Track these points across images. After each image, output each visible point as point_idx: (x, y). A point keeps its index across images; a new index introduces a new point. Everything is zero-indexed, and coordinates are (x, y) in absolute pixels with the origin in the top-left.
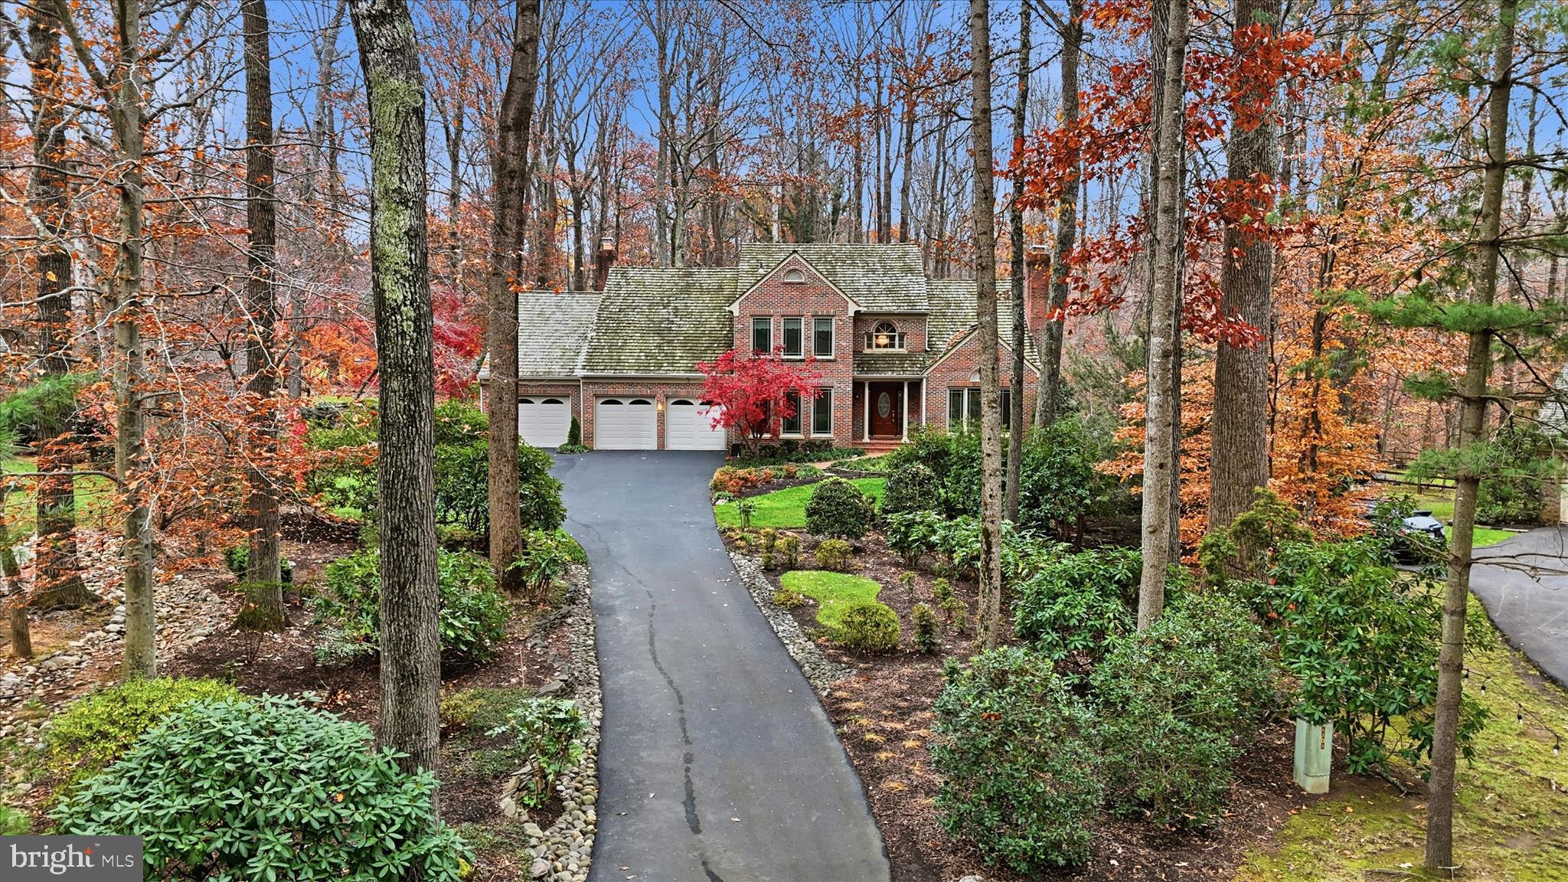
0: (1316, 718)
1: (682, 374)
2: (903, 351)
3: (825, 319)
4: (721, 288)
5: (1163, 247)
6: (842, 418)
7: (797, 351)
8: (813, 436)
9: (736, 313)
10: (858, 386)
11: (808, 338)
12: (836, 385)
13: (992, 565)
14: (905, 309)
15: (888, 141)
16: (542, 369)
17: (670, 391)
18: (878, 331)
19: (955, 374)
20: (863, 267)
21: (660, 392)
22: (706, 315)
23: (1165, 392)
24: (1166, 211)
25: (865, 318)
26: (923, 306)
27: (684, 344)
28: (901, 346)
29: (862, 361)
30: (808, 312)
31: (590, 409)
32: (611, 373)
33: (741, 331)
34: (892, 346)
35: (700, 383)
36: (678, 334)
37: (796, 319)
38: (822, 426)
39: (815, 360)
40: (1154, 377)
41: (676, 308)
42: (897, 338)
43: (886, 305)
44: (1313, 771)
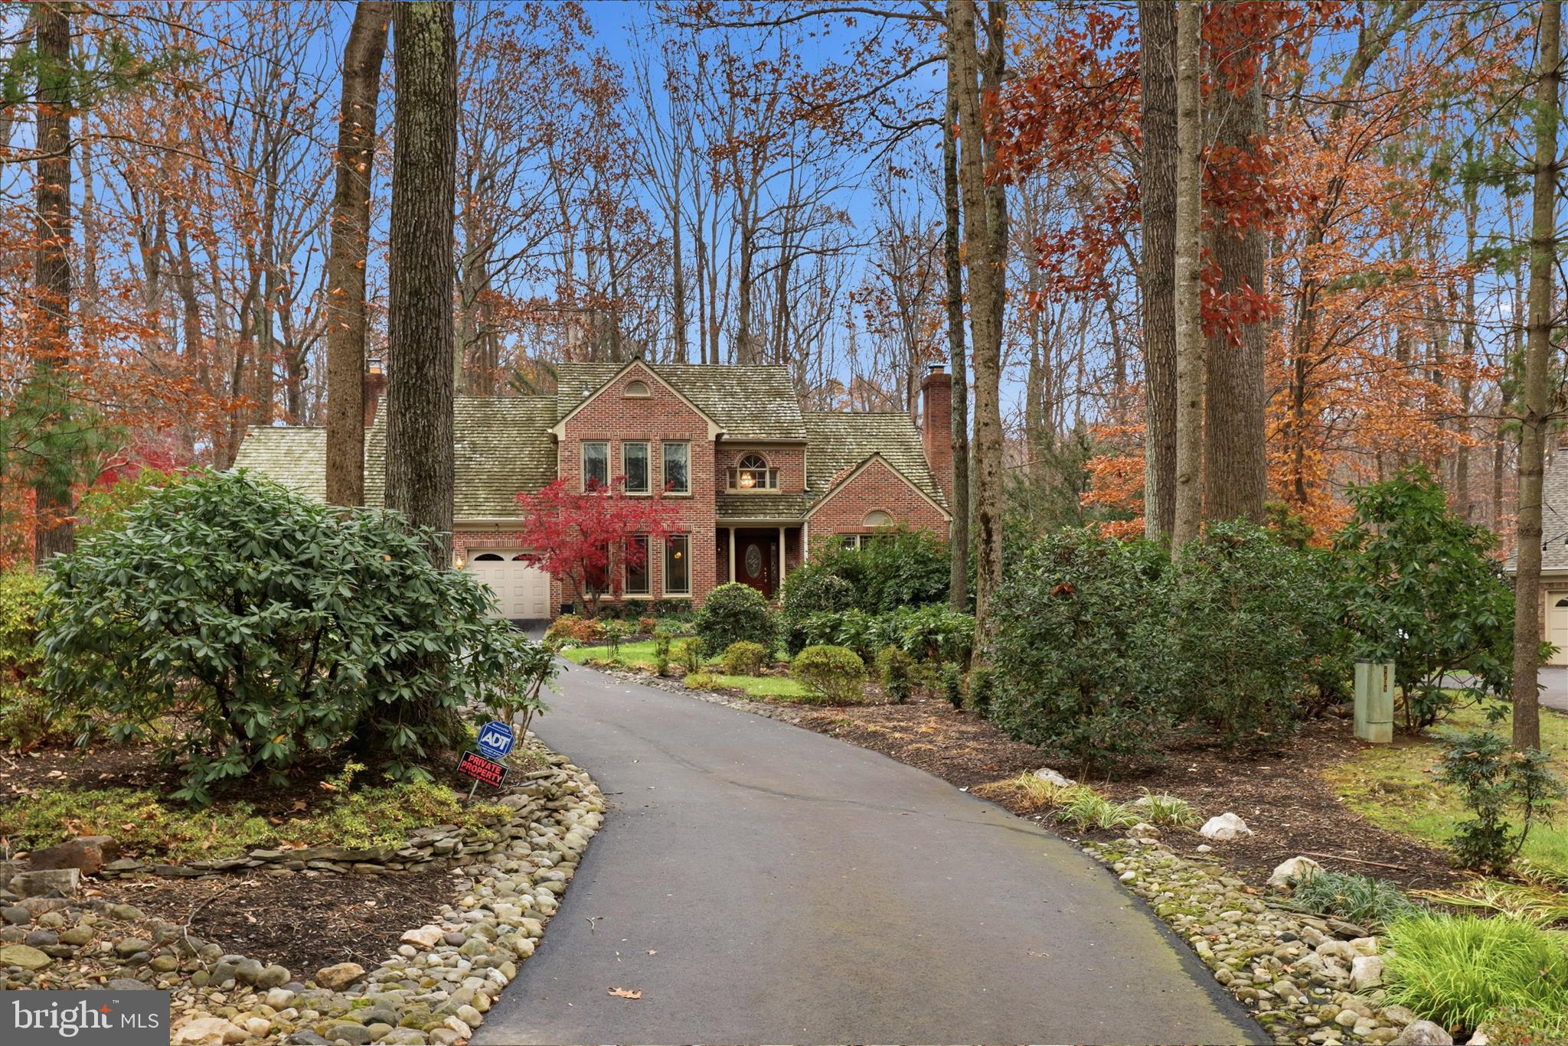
0: (1379, 654)
1: (490, 518)
2: (774, 491)
3: (678, 445)
4: (530, 420)
5: (1186, 155)
6: (703, 572)
7: (642, 485)
8: (666, 596)
9: (561, 437)
10: (722, 534)
11: (656, 469)
12: (694, 529)
13: (993, 557)
14: (776, 437)
15: (713, 288)
17: (472, 542)
18: (743, 465)
19: (844, 517)
20: (719, 390)
21: (458, 543)
22: (515, 451)
23: (1194, 319)
24: (1189, 114)
25: (727, 448)
26: (801, 434)
27: (488, 485)
28: (773, 485)
29: (725, 503)
30: (656, 435)
33: (565, 460)
34: (763, 485)
35: (514, 530)
36: (478, 473)
37: (639, 443)
38: (677, 582)
39: (665, 498)
40: (1182, 303)
41: (473, 443)
42: (768, 475)
43: (750, 432)
44: (1376, 717)
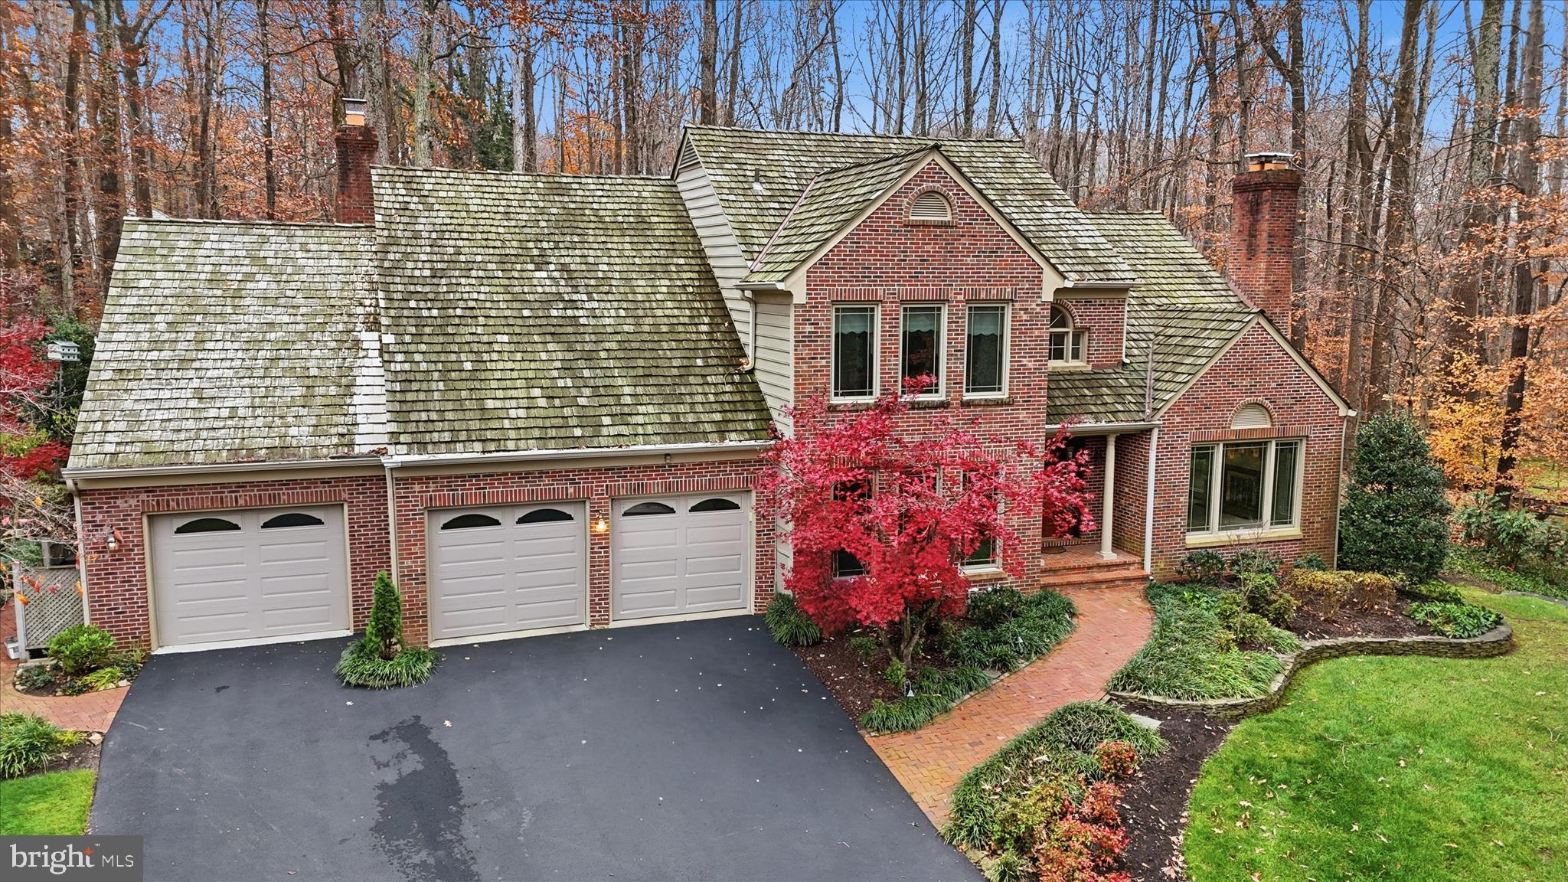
1: (658, 446)
3: (987, 310)
6: (1022, 529)
11: (953, 353)
14: (1094, 277)
16: (262, 442)
17: (623, 485)
19: (1206, 415)
21: (598, 489)
26: (1125, 272)
28: (1076, 355)
30: (956, 293)
31: (414, 545)
32: (473, 453)
35: (696, 462)
37: (928, 306)
39: (966, 403)
